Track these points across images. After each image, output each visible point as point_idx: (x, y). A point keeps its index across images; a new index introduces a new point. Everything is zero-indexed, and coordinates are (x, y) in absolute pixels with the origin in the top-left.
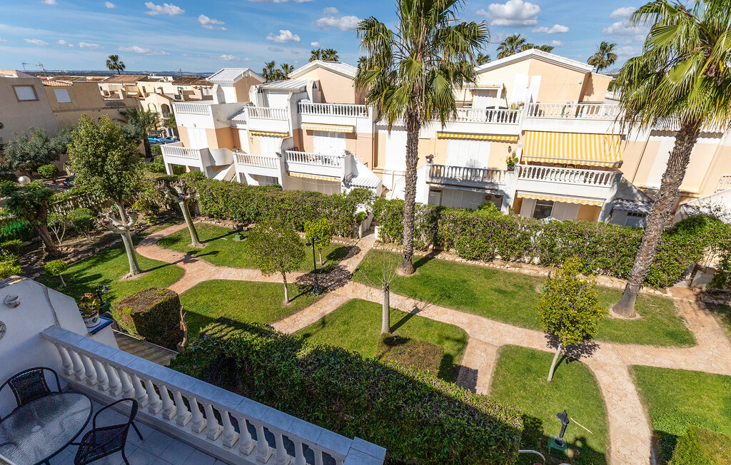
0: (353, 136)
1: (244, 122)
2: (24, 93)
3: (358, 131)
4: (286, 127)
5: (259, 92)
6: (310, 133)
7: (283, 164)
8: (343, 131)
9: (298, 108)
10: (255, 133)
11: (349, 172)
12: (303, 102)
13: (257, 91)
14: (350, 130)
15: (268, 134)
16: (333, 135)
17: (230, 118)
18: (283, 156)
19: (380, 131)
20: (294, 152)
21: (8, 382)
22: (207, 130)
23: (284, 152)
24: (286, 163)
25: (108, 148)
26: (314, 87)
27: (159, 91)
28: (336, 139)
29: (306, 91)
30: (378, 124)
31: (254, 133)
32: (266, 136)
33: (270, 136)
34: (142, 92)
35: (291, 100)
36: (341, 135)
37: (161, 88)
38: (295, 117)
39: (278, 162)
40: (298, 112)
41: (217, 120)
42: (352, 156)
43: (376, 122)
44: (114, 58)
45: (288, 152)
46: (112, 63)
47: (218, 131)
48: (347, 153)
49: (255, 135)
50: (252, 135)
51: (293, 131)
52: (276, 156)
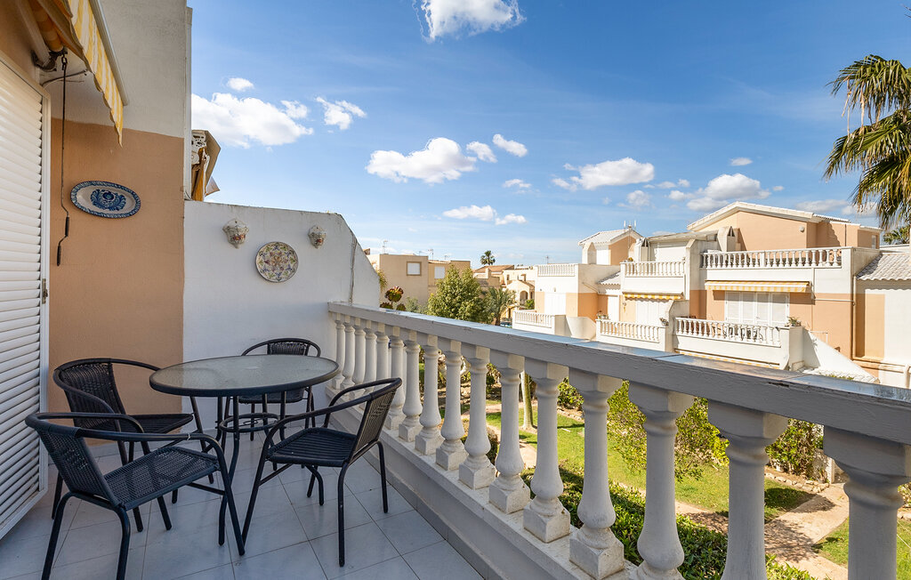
0: (806, 297)
1: (617, 287)
2: (413, 269)
3: (817, 290)
4: (680, 285)
5: (643, 245)
6: (719, 295)
7: (671, 337)
8: (786, 290)
9: (702, 261)
10: (631, 297)
11: (798, 358)
12: (710, 252)
13: (641, 244)
14: (801, 288)
15: (649, 297)
16: (763, 297)
17: (598, 283)
18: (671, 325)
19: (868, 292)
20: (690, 320)
21: (268, 343)
22: (568, 295)
23: (674, 319)
24: (674, 336)
25: (464, 298)
26: (731, 233)
27: (522, 278)
28: (770, 305)
29: (716, 240)
30: (864, 278)
31: (629, 296)
32: (646, 299)
33: (653, 300)
34: (506, 280)
35: (692, 250)
36: (780, 298)
37: (525, 275)
38: (696, 275)
39: (662, 332)
40: (702, 266)
41: (582, 283)
42: (805, 332)
43: (858, 276)
44: (488, 254)
45: (680, 319)
46: (486, 257)
47: (581, 296)
48: (794, 322)
49: (631, 299)
50: (627, 299)
51: (692, 292)
52: (660, 324)
